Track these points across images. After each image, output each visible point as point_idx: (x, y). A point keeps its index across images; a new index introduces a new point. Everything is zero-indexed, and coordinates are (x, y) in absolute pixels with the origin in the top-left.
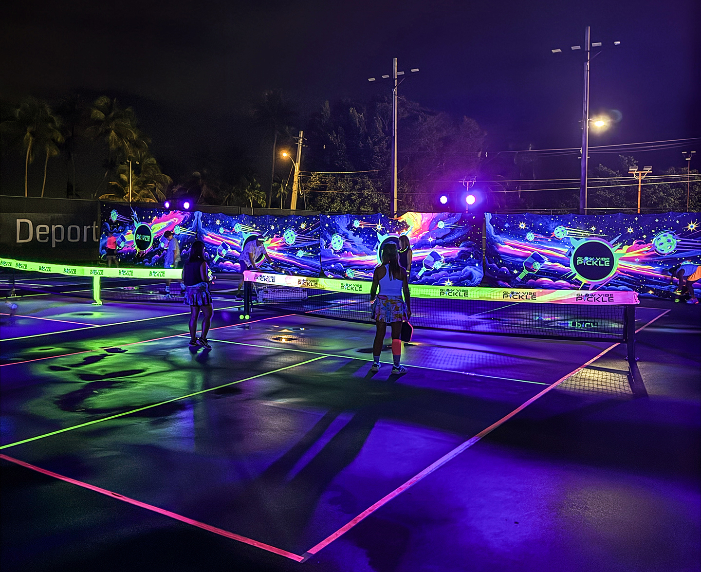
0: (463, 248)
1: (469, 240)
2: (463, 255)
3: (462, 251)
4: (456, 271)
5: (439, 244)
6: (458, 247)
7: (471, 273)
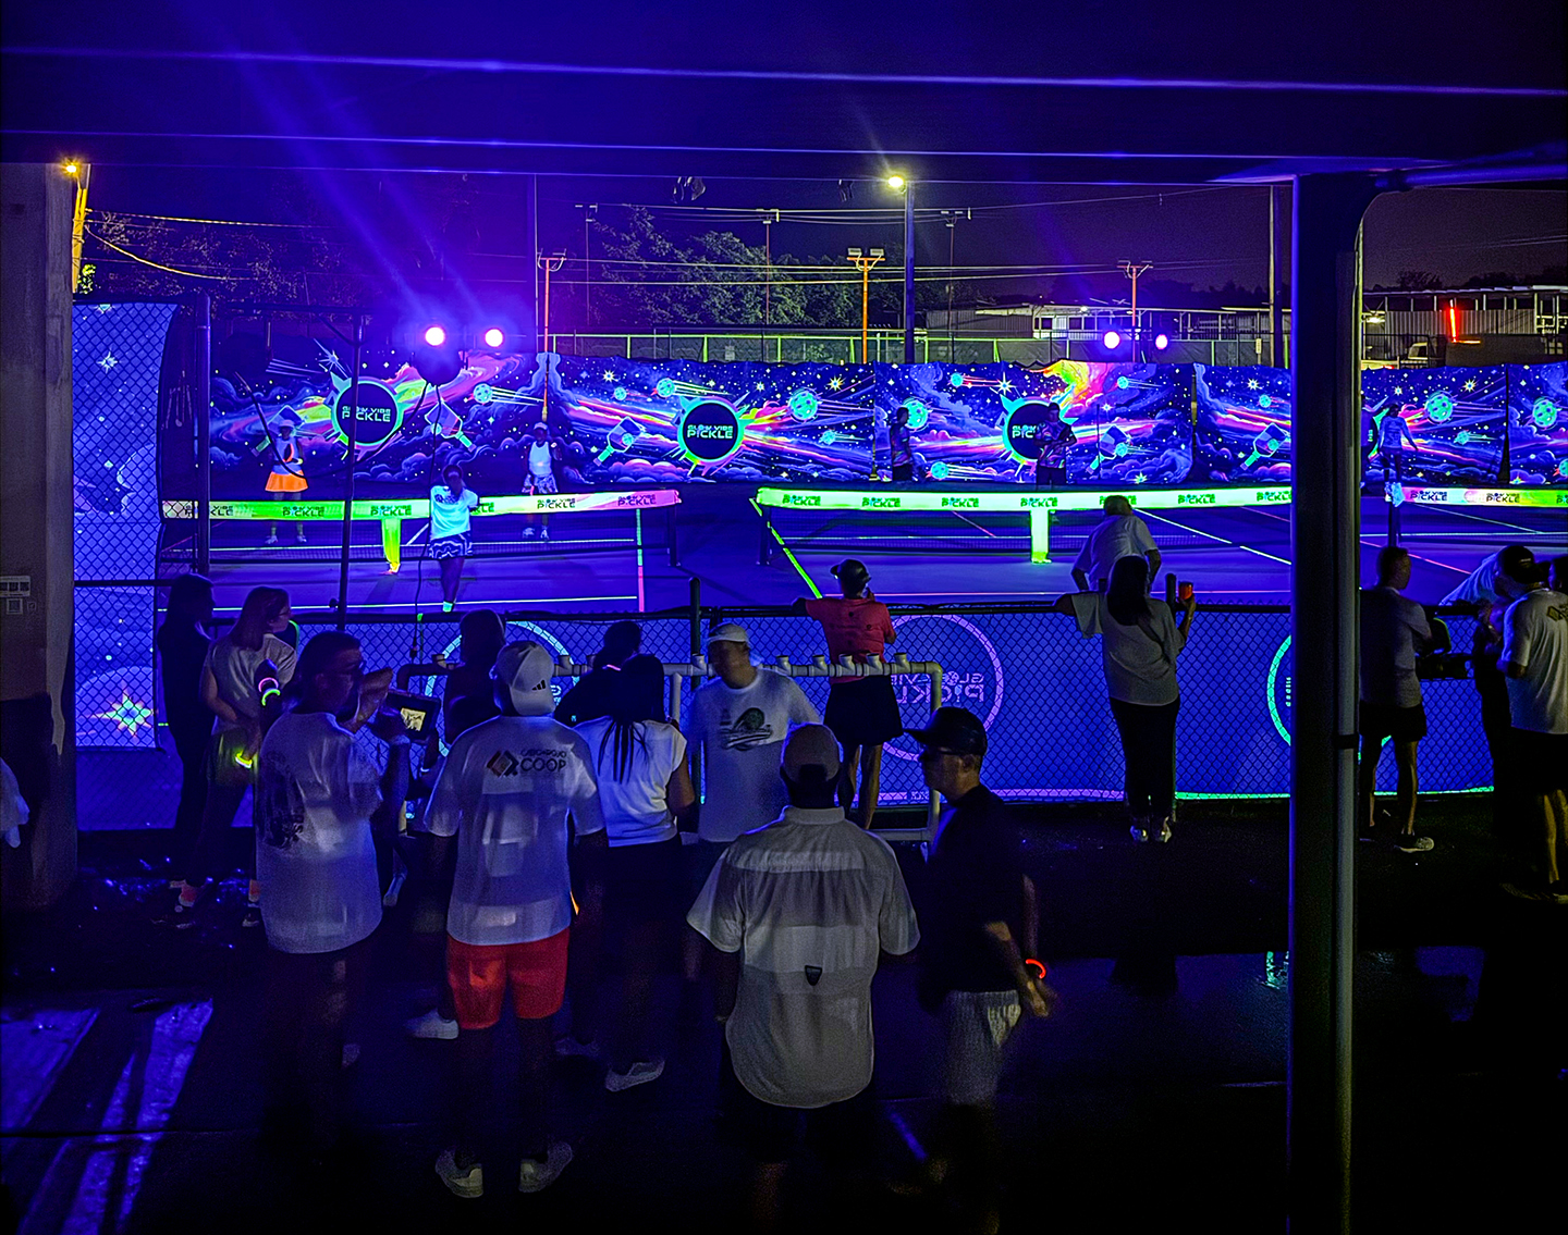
0: (1161, 420)
1: (1170, 407)
2: (1162, 431)
3: (1160, 425)
4: (1151, 459)
5: (1122, 415)
6: (1153, 418)
7: (1174, 460)
